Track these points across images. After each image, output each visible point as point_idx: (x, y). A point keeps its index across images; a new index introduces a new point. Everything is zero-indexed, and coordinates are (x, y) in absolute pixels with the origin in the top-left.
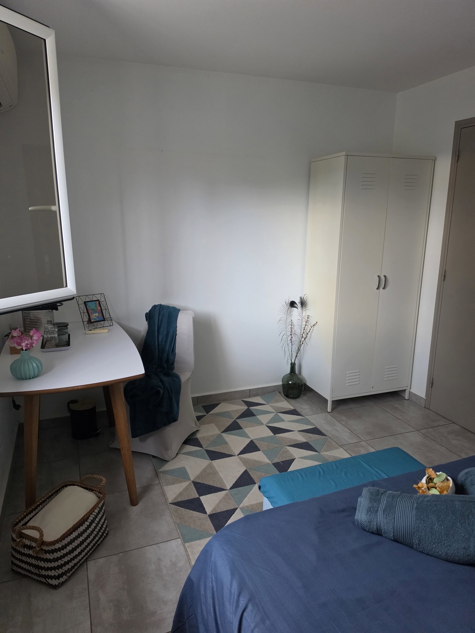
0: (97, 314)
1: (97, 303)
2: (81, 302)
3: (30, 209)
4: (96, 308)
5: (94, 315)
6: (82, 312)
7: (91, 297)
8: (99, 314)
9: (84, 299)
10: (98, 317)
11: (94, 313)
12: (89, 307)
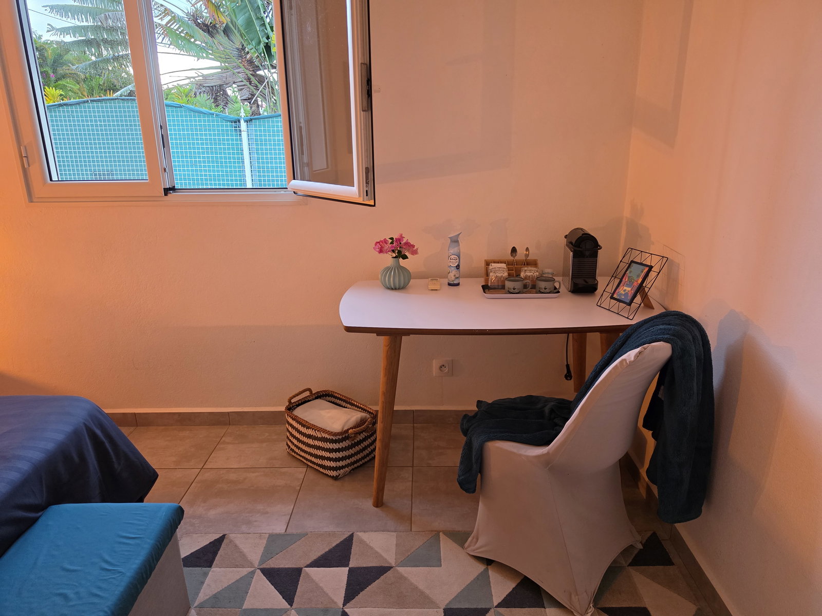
0: (629, 289)
1: (645, 272)
2: (627, 259)
4: (636, 279)
5: (625, 288)
6: (614, 276)
7: (645, 256)
8: (632, 290)
9: (634, 256)
10: (627, 294)
11: (628, 286)
12: (630, 272)
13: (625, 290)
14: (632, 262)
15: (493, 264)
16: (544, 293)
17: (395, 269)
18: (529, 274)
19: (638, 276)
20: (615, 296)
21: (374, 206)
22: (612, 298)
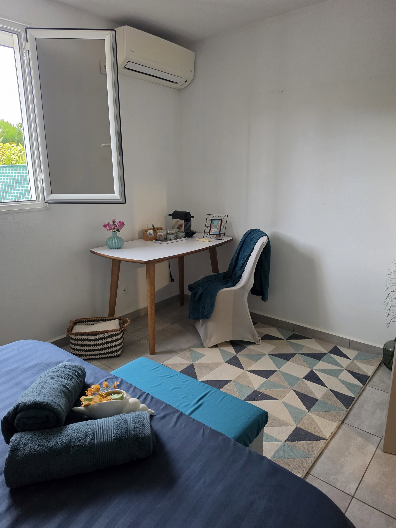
0: (216, 229)
1: (220, 222)
2: (209, 219)
3: (102, 145)
4: (217, 225)
5: (214, 229)
6: (206, 226)
7: (217, 216)
8: (217, 229)
9: (212, 217)
10: (216, 231)
11: (215, 228)
12: (213, 223)
13: (214, 230)
14: (212, 219)
15: (148, 231)
16: (173, 240)
17: (115, 238)
18: (161, 233)
19: (218, 224)
20: (211, 233)
21: (125, 203)
22: (210, 234)
